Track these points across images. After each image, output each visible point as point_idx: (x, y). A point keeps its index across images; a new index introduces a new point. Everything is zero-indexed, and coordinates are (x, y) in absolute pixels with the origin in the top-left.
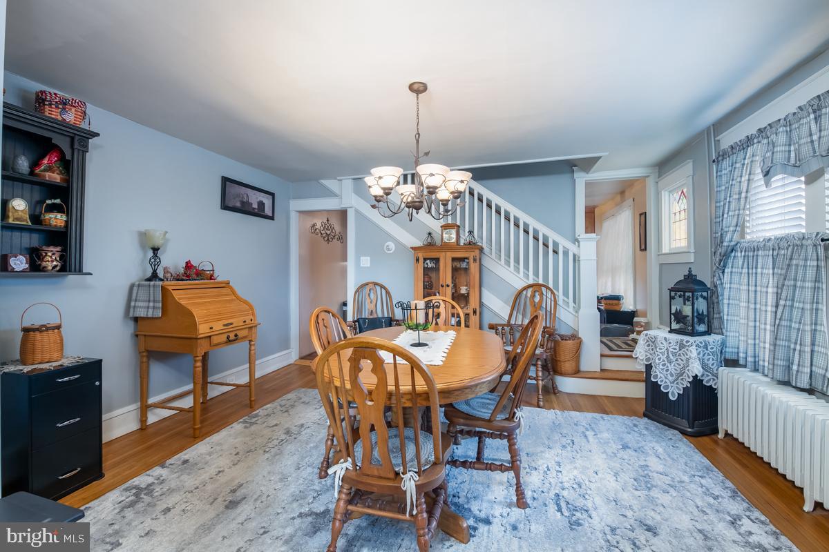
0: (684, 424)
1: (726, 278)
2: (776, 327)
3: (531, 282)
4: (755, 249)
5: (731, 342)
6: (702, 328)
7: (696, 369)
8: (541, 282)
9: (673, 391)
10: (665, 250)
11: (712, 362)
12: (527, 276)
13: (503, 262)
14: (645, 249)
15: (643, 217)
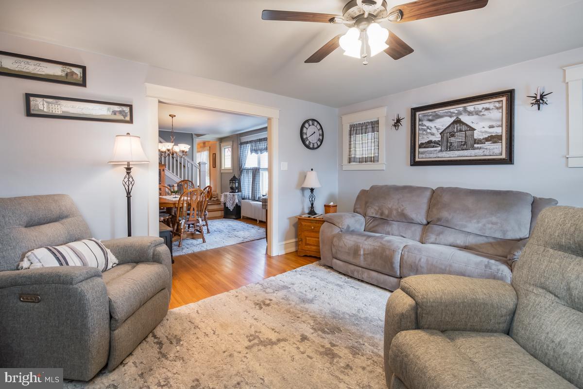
0: (234, 217)
1: (242, 177)
2: (252, 194)
3: (182, 179)
4: (248, 170)
5: (243, 194)
6: (237, 191)
7: (237, 201)
8: (186, 179)
9: (231, 208)
10: (223, 168)
11: (240, 199)
12: (181, 177)
13: (171, 171)
14: (215, 167)
15: (214, 155)
